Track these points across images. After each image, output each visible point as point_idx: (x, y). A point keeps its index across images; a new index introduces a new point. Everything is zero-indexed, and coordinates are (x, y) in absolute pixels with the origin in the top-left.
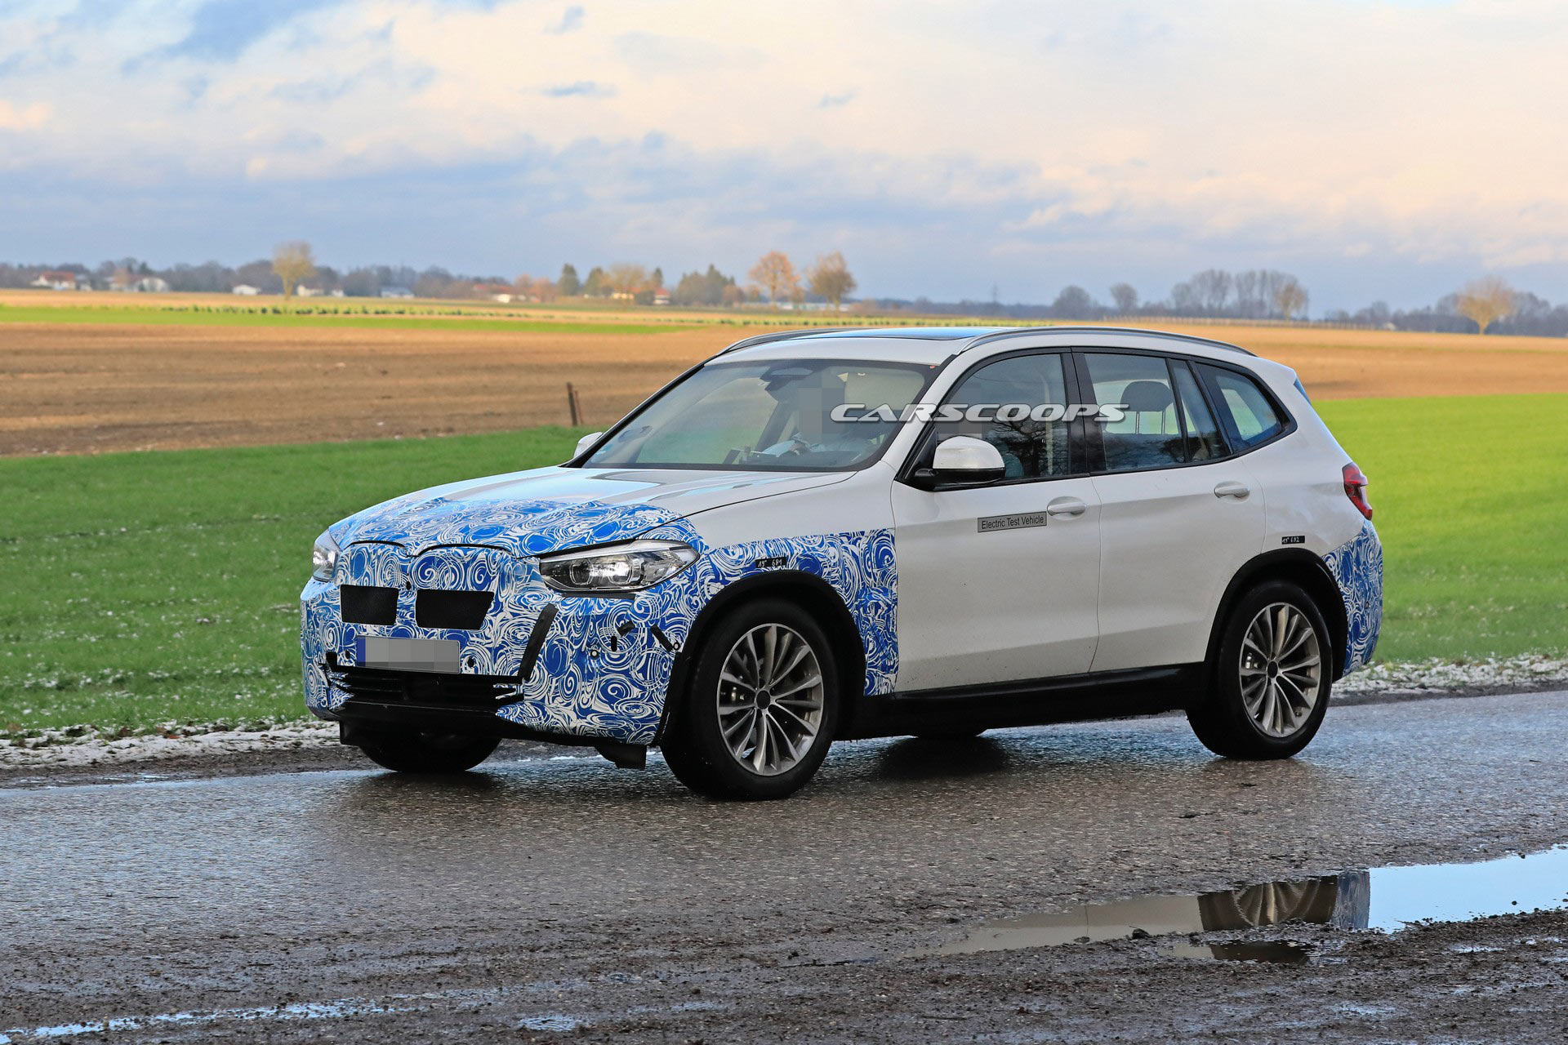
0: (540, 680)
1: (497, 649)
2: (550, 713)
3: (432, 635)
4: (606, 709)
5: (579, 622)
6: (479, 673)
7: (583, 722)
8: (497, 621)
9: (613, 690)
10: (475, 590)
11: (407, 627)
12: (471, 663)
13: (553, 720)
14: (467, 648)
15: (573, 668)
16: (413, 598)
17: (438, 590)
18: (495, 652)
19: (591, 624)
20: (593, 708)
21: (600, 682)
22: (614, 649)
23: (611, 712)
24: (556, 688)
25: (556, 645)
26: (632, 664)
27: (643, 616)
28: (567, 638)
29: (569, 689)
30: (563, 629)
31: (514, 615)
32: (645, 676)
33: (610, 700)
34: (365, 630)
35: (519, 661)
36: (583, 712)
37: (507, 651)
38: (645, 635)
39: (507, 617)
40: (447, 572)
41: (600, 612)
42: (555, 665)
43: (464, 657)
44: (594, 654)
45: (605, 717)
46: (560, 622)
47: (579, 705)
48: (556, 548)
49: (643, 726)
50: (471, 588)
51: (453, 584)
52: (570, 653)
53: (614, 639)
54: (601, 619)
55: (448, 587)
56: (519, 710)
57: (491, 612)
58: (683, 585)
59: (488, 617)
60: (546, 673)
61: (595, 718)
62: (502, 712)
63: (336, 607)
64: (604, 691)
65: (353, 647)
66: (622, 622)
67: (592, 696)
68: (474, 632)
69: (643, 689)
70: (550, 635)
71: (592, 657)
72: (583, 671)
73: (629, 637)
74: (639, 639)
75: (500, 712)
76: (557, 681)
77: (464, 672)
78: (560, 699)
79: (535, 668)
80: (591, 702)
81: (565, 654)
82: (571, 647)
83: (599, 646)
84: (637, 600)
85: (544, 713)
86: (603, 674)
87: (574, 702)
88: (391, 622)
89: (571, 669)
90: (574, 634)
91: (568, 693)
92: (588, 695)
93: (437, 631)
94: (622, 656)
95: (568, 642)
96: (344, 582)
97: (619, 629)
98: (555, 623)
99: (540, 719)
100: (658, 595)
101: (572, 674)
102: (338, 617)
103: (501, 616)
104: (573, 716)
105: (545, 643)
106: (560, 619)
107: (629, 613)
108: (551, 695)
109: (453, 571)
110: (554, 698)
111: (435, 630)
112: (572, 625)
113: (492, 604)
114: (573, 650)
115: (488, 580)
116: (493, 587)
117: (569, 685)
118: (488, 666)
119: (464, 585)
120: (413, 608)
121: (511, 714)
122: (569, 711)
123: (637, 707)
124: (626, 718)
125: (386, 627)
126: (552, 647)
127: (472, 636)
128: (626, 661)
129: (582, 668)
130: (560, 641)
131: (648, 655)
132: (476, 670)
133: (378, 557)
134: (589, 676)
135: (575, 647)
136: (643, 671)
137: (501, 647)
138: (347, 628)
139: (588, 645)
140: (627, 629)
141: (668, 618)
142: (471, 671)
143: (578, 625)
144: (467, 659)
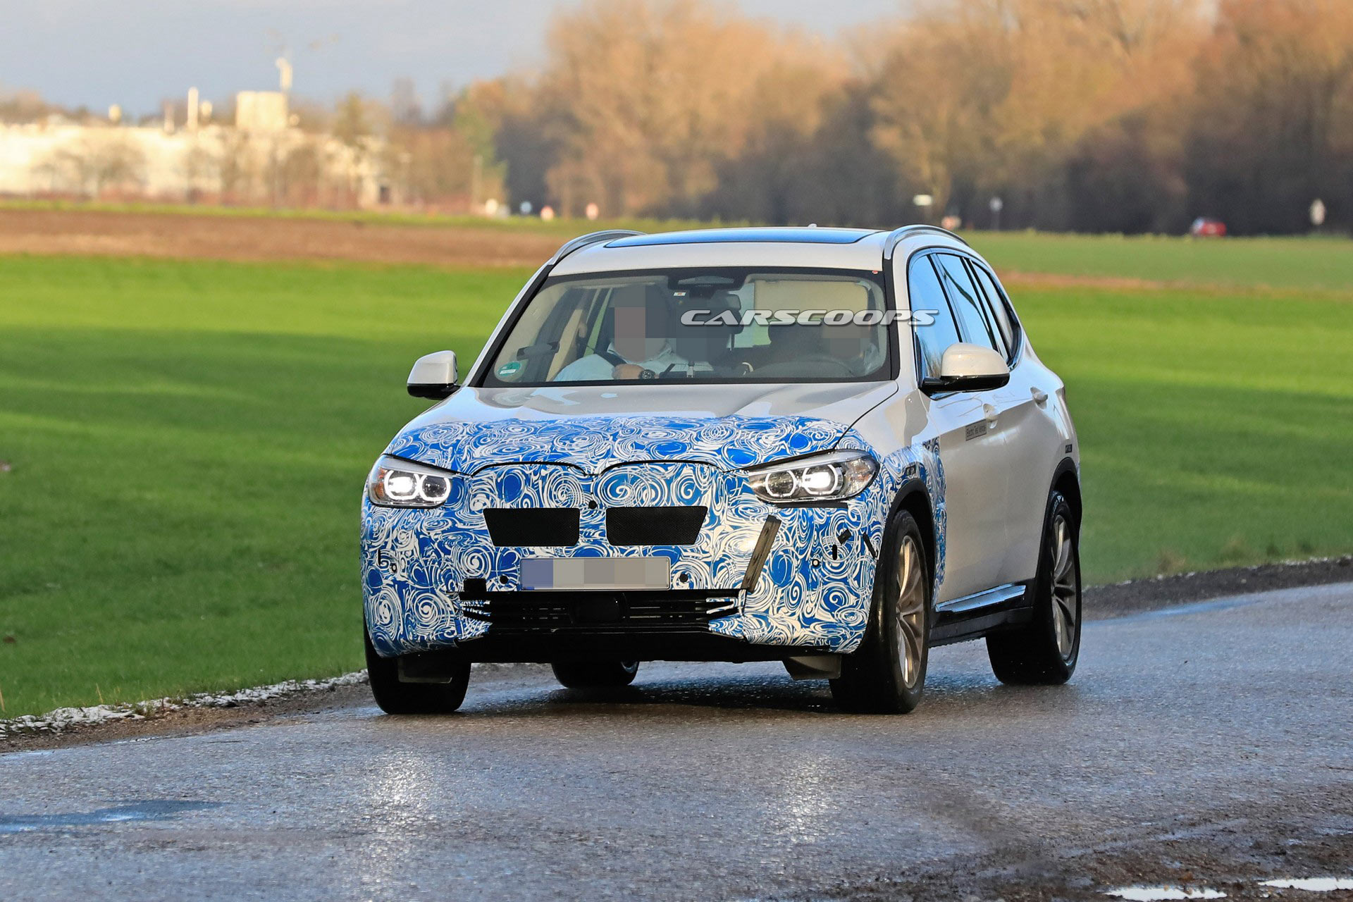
0: (765, 591)
1: (717, 563)
2: (774, 623)
3: (633, 552)
4: (827, 617)
5: (804, 531)
6: (695, 587)
7: (806, 631)
8: (715, 535)
9: (834, 598)
10: (683, 505)
11: (596, 547)
12: (684, 578)
13: (777, 631)
14: (679, 563)
15: (799, 578)
16: (600, 517)
17: (636, 508)
18: (715, 566)
19: (815, 533)
20: (816, 617)
21: (823, 590)
22: (835, 558)
23: (832, 620)
24: (782, 598)
25: (782, 556)
26: (849, 572)
27: (856, 524)
28: (792, 549)
29: (794, 599)
30: (788, 539)
31: (735, 528)
32: (859, 584)
33: (832, 608)
34: (533, 553)
35: (742, 574)
36: (807, 621)
37: (729, 564)
38: (859, 543)
39: (727, 530)
40: (644, 489)
41: (822, 521)
42: (781, 575)
43: (675, 572)
44: (816, 563)
45: (827, 626)
46: (785, 533)
47: (803, 614)
48: (761, 460)
49: (856, 633)
50: (677, 504)
51: (654, 500)
52: (795, 563)
53: (835, 548)
54: (823, 528)
55: (647, 504)
56: (736, 623)
57: (706, 526)
58: (878, 493)
59: (703, 531)
60: (772, 584)
61: (817, 627)
62: (714, 626)
63: (482, 532)
64: (826, 599)
65: (515, 571)
66: (842, 530)
67: (816, 605)
68: (688, 547)
69: (857, 596)
70: (775, 546)
71: (814, 566)
72: (807, 581)
73: (847, 545)
74: (854, 547)
75: (712, 626)
76: (783, 591)
77: (676, 588)
78: (784, 609)
79: (760, 579)
80: (815, 611)
81: (790, 565)
82: (797, 557)
83: (821, 555)
84: (850, 509)
85: (768, 624)
86: (825, 583)
87: (798, 612)
88: (572, 541)
89: (797, 579)
90: (799, 544)
91: (793, 602)
92: (812, 603)
93: (639, 549)
94: (842, 564)
95: (793, 552)
96: (489, 506)
97: (840, 538)
98: (780, 534)
99: (763, 630)
100: (863, 503)
101: (797, 584)
102: (487, 541)
103: (719, 529)
104: (798, 625)
105: (770, 554)
106: (785, 530)
107: (846, 521)
108: (776, 605)
109: (653, 487)
110: (778, 609)
111: (635, 547)
112: (797, 535)
113: (706, 518)
114: (798, 560)
115: (698, 494)
116: (706, 501)
117: (794, 596)
118: (703, 579)
119: (668, 501)
120: (604, 527)
121: (727, 627)
122: (793, 621)
123: (852, 614)
124: (844, 625)
125: (564, 548)
126: (777, 558)
127: (685, 551)
128: (845, 569)
129: (806, 576)
130: (786, 551)
131: (862, 562)
132: (691, 584)
133: (544, 479)
134: (813, 585)
135: (801, 557)
136: (858, 578)
137: (722, 560)
138: (503, 552)
139: (812, 555)
140: (845, 537)
141: (873, 525)
142: (686, 586)
143: (803, 535)
144: (679, 574)
